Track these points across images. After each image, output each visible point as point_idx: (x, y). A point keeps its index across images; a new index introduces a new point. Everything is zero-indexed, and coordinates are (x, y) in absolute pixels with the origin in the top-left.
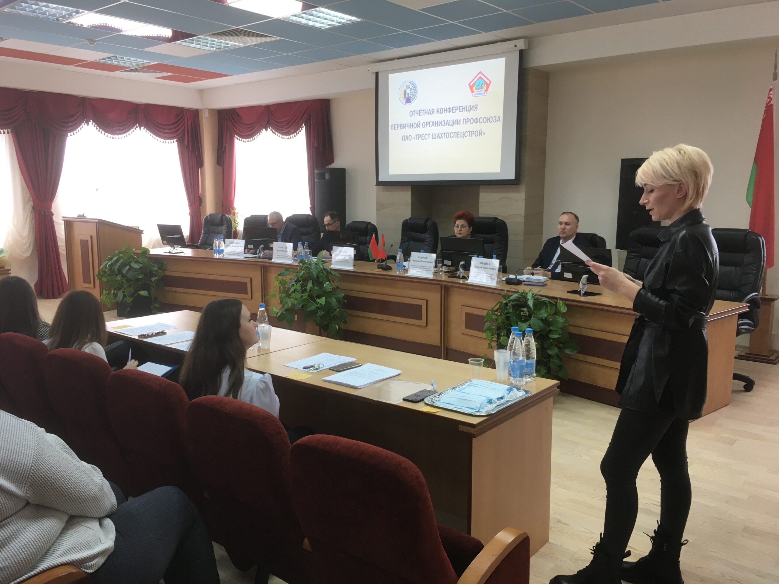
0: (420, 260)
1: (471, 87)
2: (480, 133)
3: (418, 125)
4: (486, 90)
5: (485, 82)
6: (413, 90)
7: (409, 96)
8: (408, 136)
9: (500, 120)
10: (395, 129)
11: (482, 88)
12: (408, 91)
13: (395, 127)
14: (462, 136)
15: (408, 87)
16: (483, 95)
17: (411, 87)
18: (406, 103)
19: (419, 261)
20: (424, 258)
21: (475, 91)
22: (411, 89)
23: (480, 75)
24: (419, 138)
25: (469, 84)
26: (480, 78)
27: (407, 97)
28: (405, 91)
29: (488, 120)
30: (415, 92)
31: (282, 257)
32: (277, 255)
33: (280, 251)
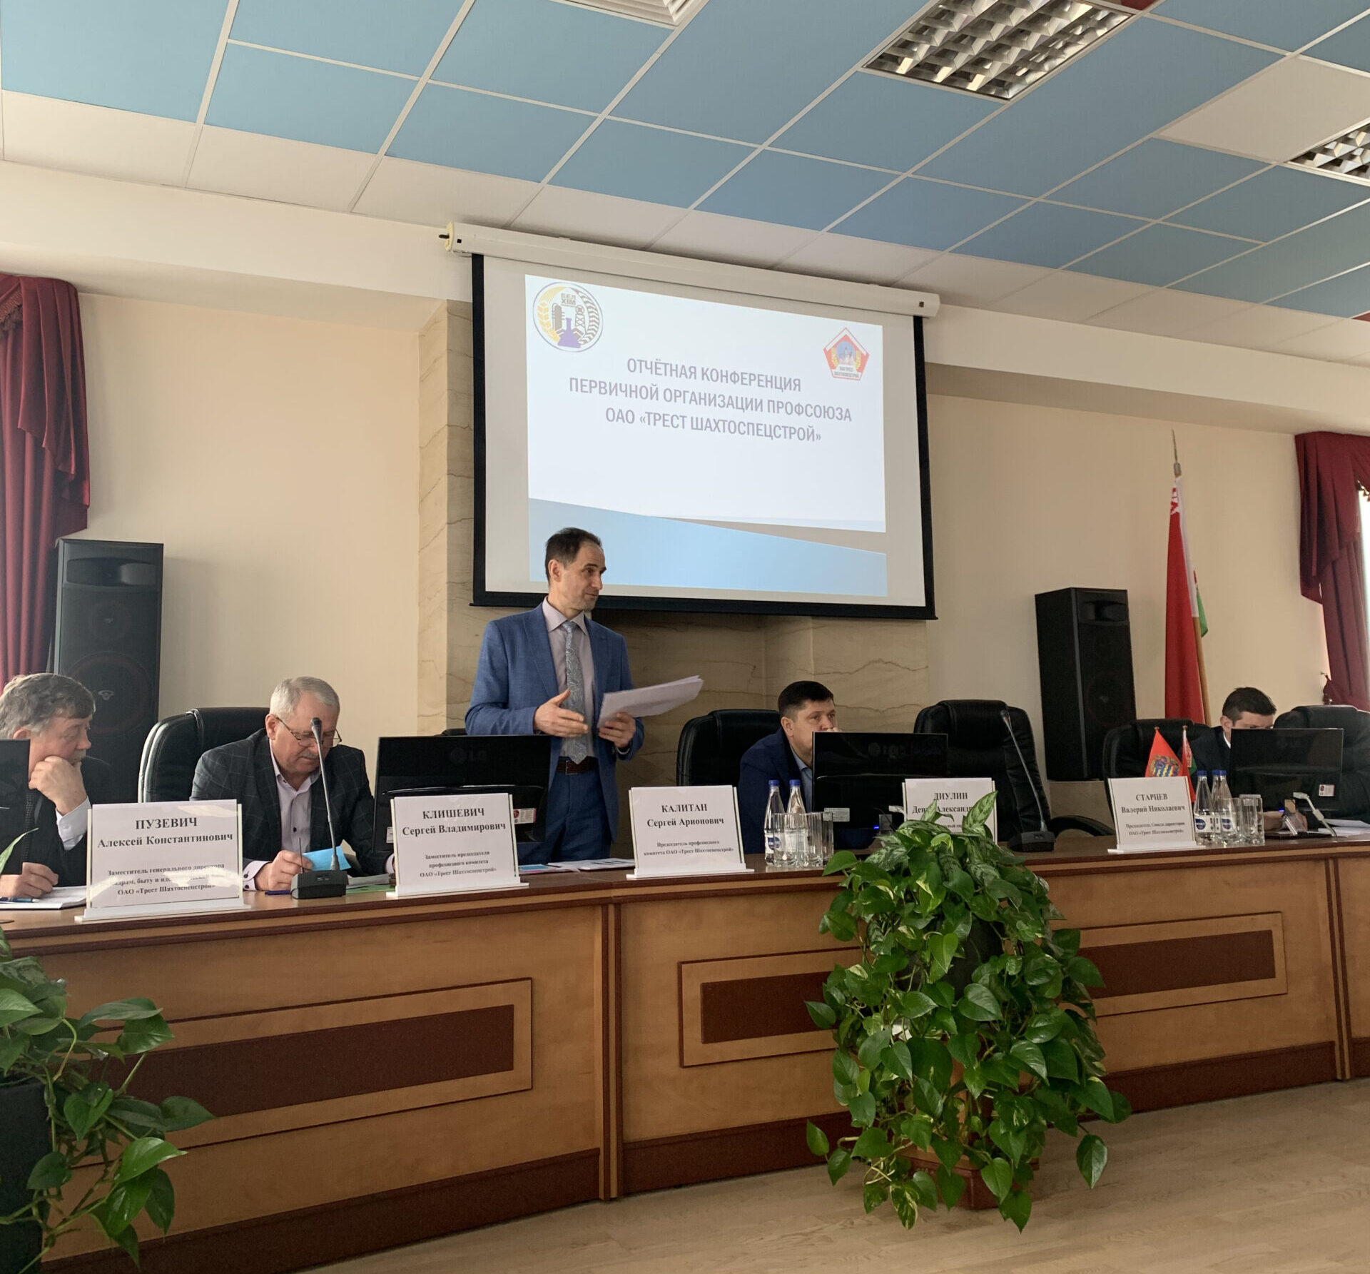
1: (827, 354)
3: (653, 394)
8: (623, 413)
14: (768, 434)
24: (656, 420)
25: (824, 348)
31: (688, 848)
32: (659, 845)
33: (672, 827)
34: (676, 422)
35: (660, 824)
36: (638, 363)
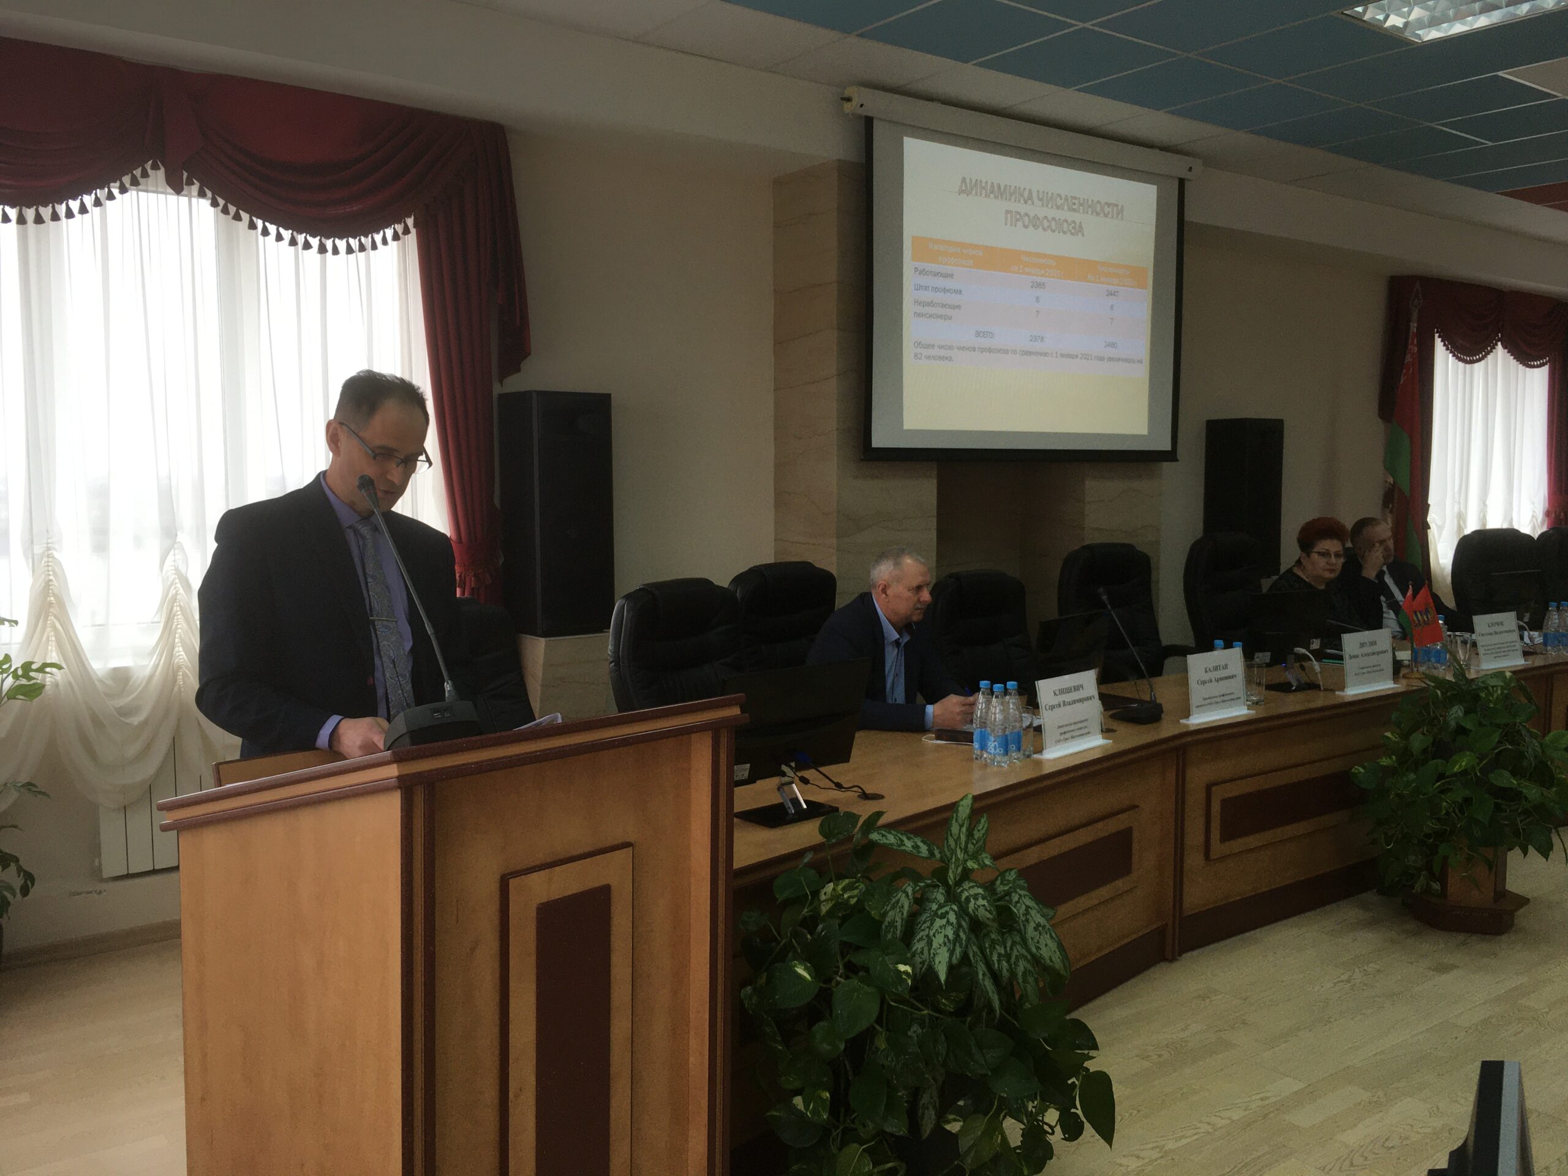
0: (1492, 630)
19: (1491, 634)
20: (1498, 624)
31: (1219, 699)
32: (1205, 699)
33: (1210, 684)
35: (1204, 683)
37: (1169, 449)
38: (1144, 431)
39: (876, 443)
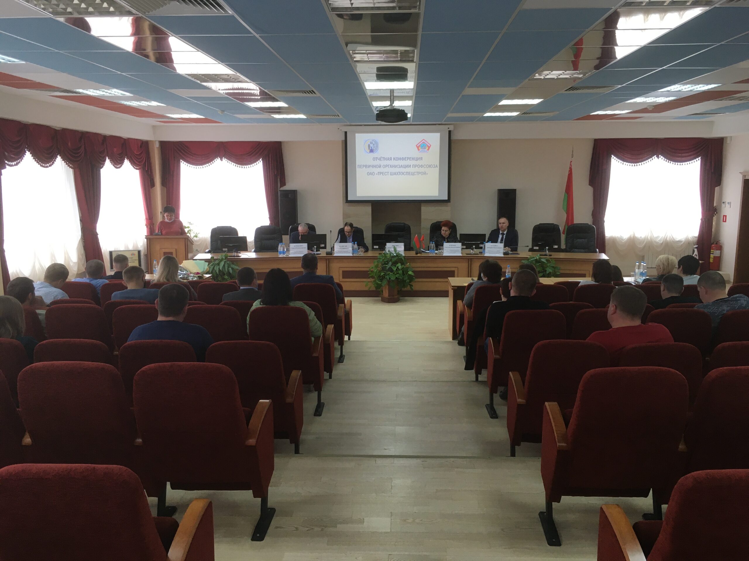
1: (418, 147)
2: (425, 173)
3: (380, 166)
4: (428, 149)
5: (427, 145)
6: (375, 145)
7: (372, 148)
8: (372, 173)
9: (437, 167)
10: (361, 168)
11: (425, 148)
12: (371, 145)
13: (360, 166)
14: (412, 174)
15: (371, 143)
16: (426, 152)
17: (374, 143)
18: (370, 152)
19: (450, 248)
21: (421, 150)
22: (374, 144)
23: (424, 141)
24: (380, 174)
25: (416, 146)
26: (424, 142)
27: (370, 148)
28: (369, 146)
29: (430, 166)
30: (377, 146)
31: (343, 251)
32: (339, 251)
34: (386, 174)
36: (376, 159)
37: (447, 199)
38: (437, 195)
39: (349, 199)
